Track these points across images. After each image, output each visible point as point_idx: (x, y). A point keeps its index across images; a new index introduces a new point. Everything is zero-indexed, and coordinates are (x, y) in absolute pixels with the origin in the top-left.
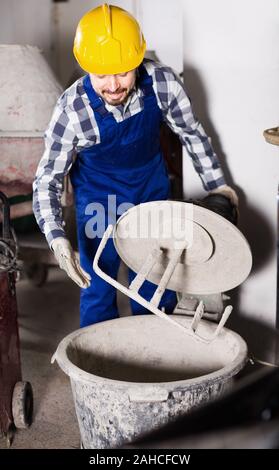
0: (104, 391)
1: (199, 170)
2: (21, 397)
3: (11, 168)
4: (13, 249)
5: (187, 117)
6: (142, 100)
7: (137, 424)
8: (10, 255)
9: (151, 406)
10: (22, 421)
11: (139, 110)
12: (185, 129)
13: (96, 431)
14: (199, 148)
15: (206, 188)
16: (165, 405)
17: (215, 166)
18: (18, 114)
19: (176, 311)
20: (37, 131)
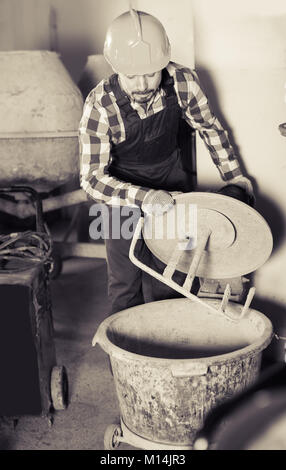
0: (146, 369)
1: (216, 161)
2: (59, 380)
3: (36, 167)
4: (47, 243)
5: (205, 113)
6: (164, 99)
7: (178, 397)
8: (44, 249)
9: (191, 381)
10: (61, 403)
11: (162, 108)
12: (204, 124)
13: (138, 407)
14: (216, 141)
15: (224, 179)
16: (203, 379)
17: (231, 158)
18: (41, 116)
19: (200, 294)
20: (59, 131)
